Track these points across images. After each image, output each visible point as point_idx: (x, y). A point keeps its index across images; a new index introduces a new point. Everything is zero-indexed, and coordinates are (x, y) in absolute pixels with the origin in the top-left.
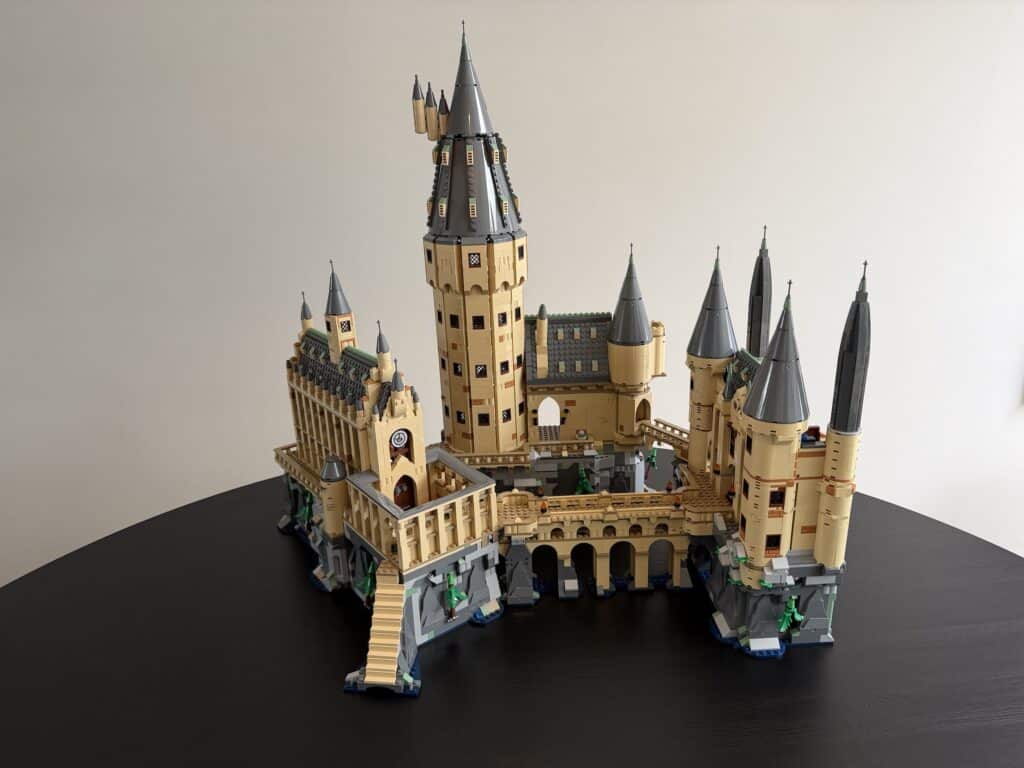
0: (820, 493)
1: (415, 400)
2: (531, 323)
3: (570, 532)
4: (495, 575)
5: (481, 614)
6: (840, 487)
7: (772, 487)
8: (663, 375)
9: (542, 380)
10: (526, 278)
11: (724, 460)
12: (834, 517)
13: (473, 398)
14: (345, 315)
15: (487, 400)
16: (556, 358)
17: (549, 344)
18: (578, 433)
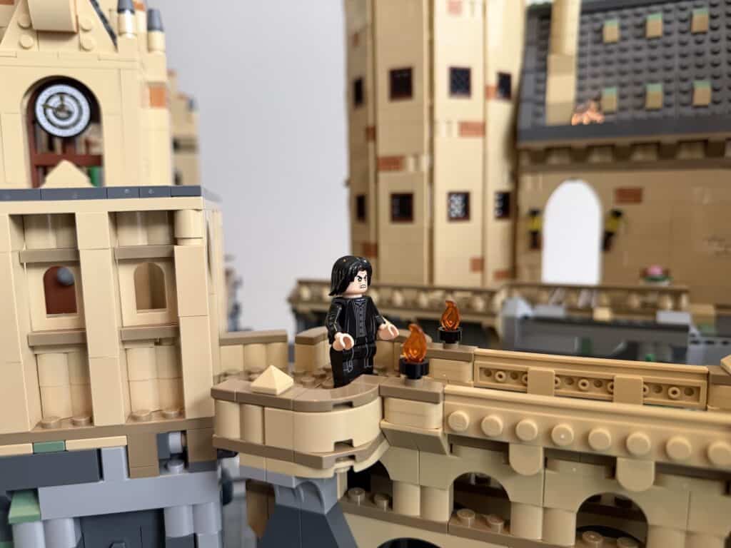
13: (379, 155)
15: (411, 162)
16: (599, 81)
17: (581, 55)
18: (645, 275)
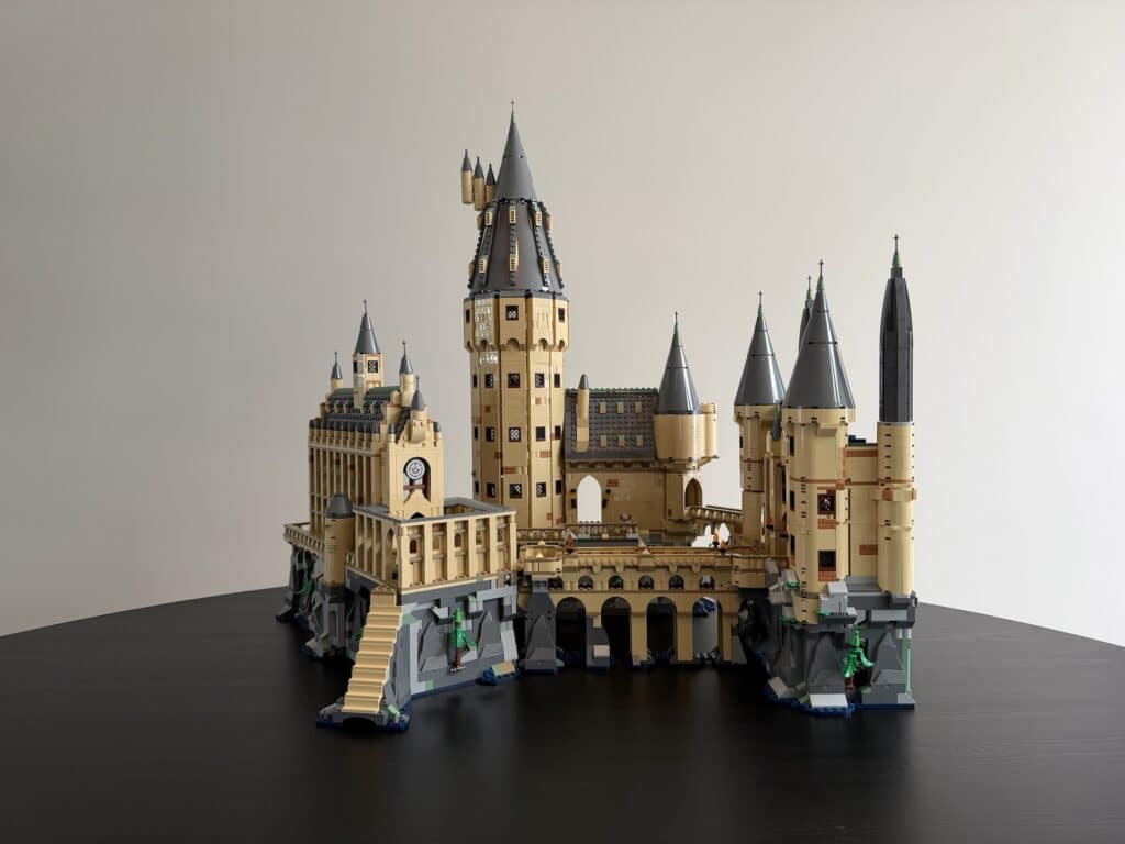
0: (876, 502)
1: (436, 430)
2: (572, 397)
3: (601, 581)
4: (511, 633)
5: (493, 674)
6: (896, 488)
7: (819, 488)
8: (715, 457)
9: (581, 453)
10: (566, 343)
11: (777, 510)
12: (895, 528)
13: (504, 465)
14: (372, 354)
15: (520, 469)
16: (598, 432)
17: (590, 418)
18: (621, 518)
